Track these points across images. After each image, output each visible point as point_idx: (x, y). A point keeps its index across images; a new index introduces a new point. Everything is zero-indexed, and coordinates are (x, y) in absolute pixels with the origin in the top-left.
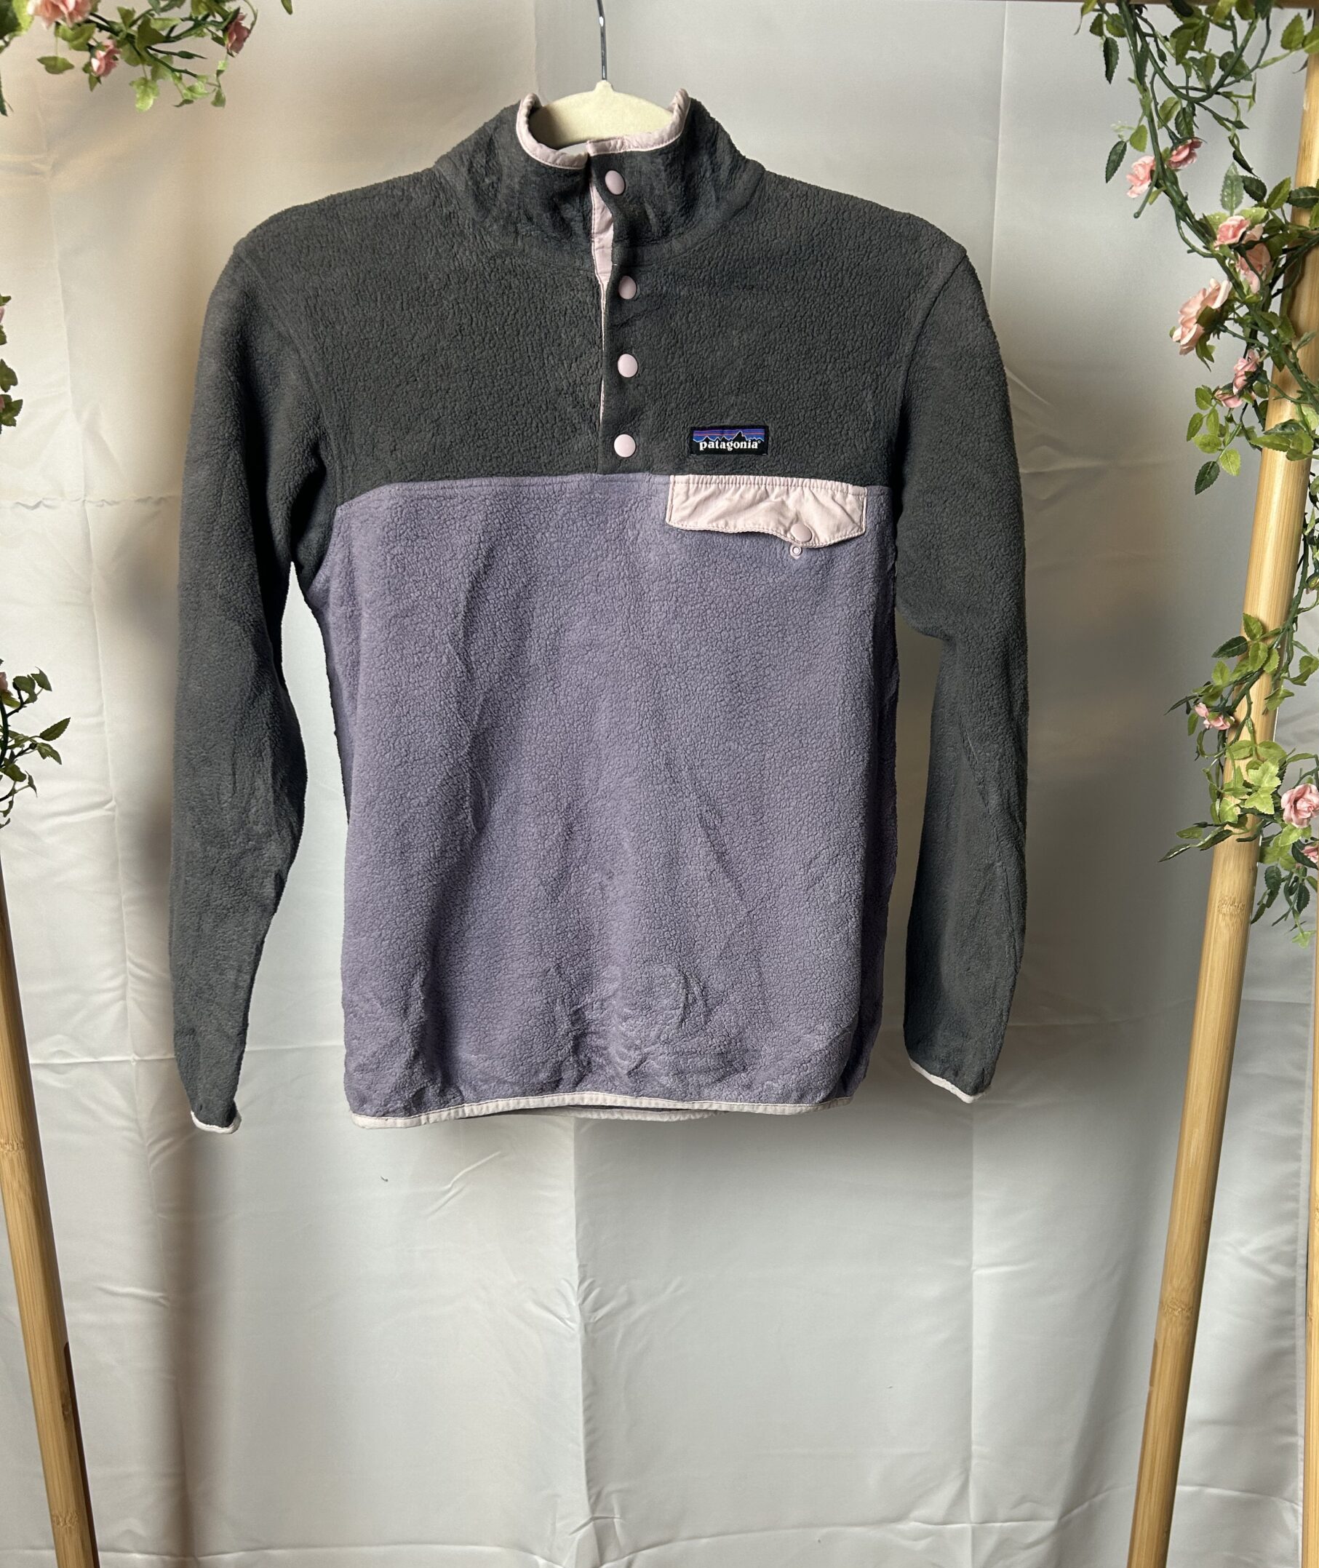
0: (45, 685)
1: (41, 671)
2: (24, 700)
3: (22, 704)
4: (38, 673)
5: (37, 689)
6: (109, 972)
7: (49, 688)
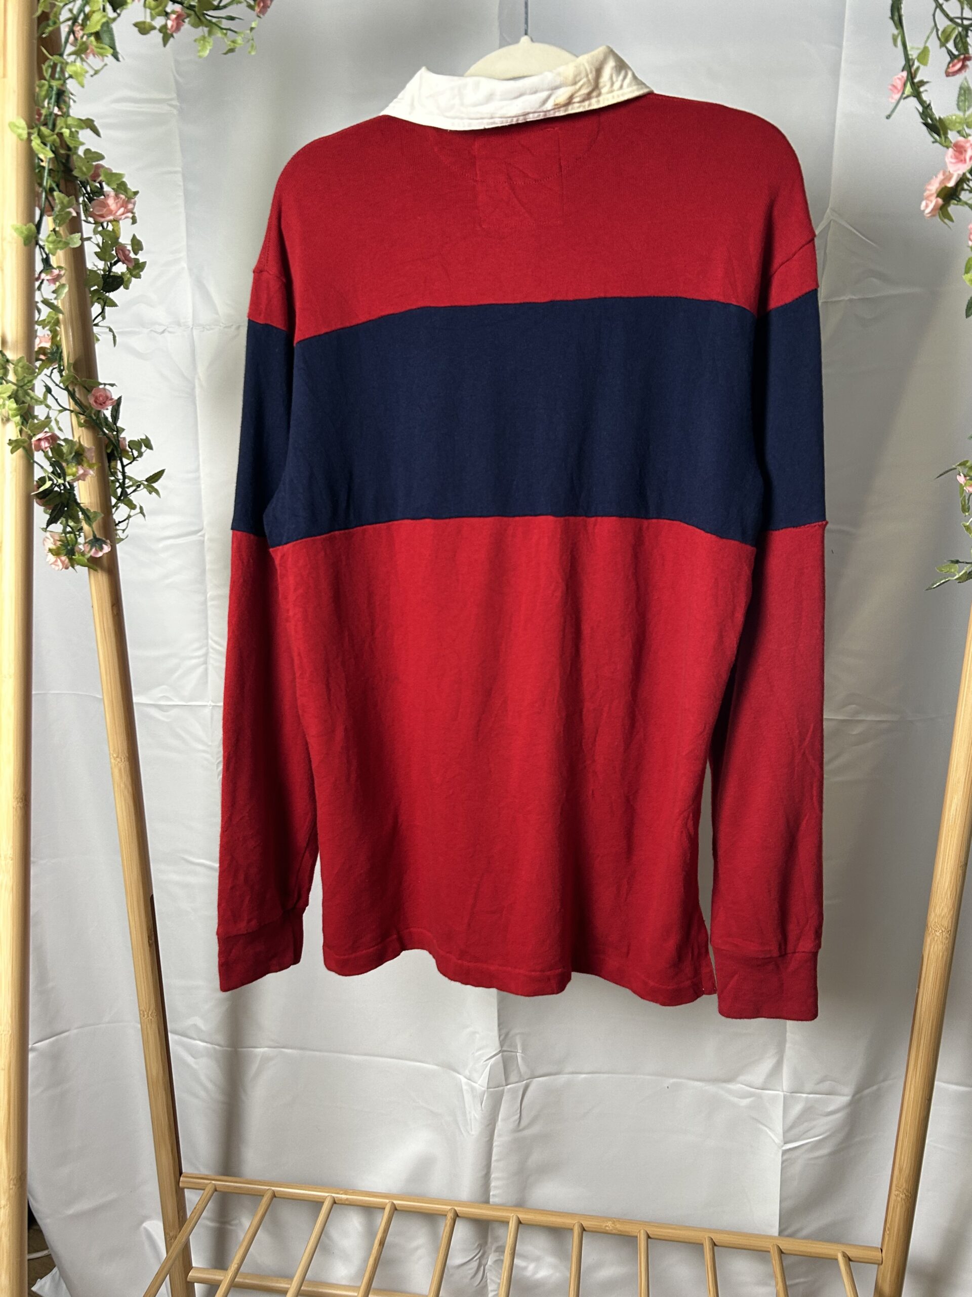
0: (149, 446)
1: (147, 437)
2: (135, 456)
3: (134, 459)
4: (144, 437)
5: (144, 449)
6: (196, 645)
7: (151, 448)
